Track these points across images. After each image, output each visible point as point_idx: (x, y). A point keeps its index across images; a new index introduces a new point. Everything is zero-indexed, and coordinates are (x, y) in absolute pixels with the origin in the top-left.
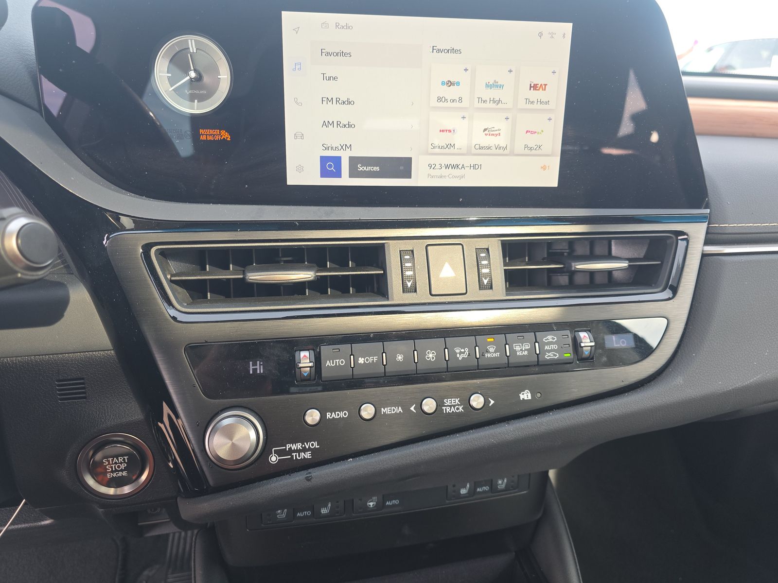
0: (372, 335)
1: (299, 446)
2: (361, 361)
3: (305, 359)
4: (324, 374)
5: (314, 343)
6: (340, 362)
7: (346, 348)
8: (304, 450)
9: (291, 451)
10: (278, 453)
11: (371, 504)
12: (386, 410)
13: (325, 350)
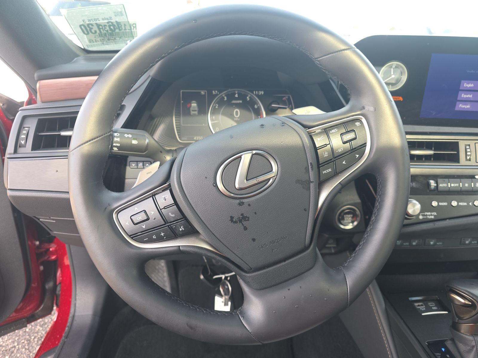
0: (456, 176)
1: (429, 213)
2: (452, 185)
3: (433, 183)
4: (439, 189)
5: (435, 177)
6: (445, 185)
7: (447, 180)
8: (431, 215)
9: (427, 215)
10: (423, 215)
11: (432, 243)
12: (461, 204)
13: (439, 180)
